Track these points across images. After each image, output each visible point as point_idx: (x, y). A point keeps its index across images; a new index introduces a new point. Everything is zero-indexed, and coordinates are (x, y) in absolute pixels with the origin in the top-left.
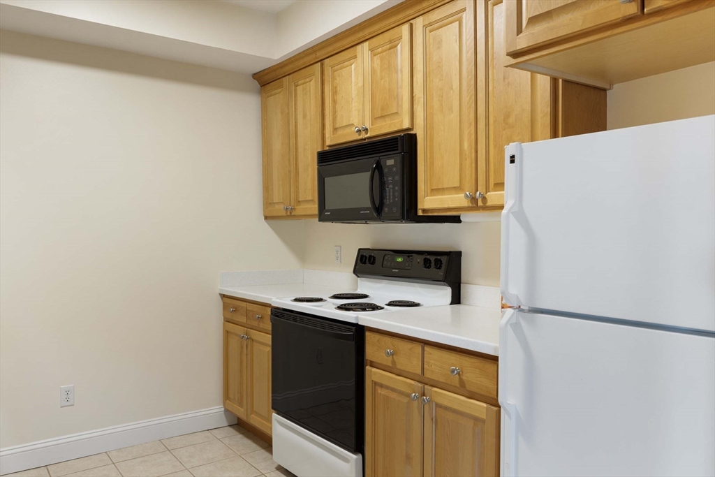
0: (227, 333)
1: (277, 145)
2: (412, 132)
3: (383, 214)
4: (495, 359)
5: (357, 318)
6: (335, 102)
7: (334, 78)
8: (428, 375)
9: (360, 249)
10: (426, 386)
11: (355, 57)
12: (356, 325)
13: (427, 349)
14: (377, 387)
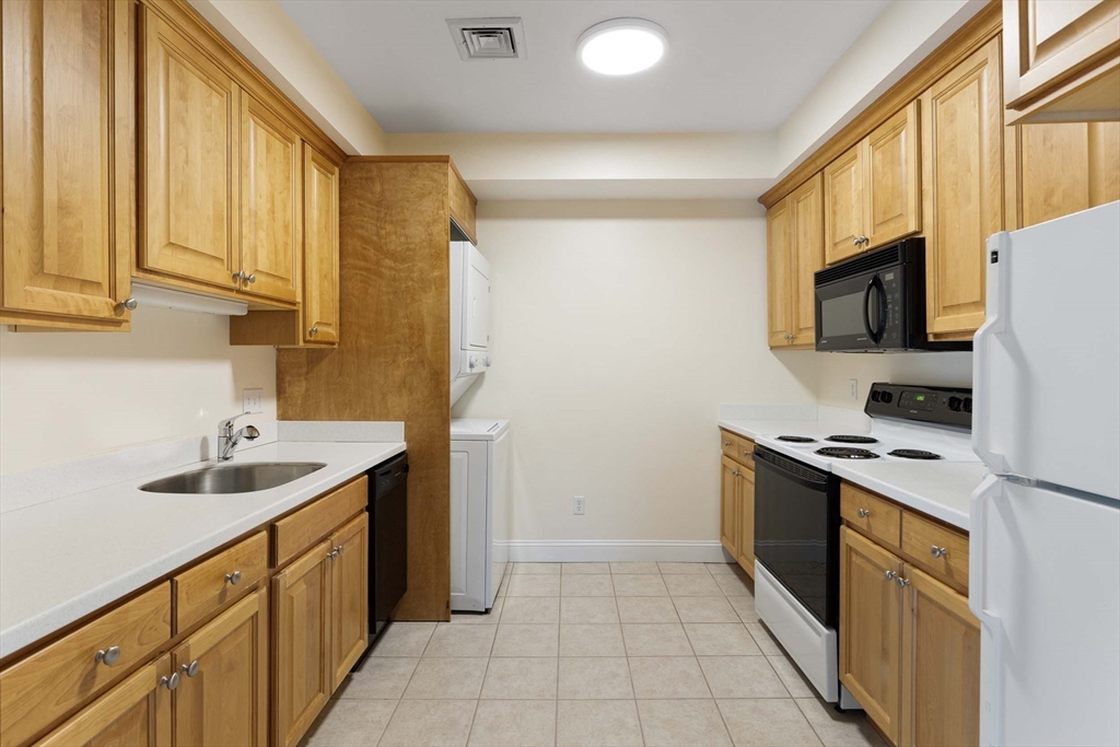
0: (724, 467)
1: (780, 270)
2: (921, 236)
3: (882, 341)
4: (965, 534)
5: (830, 465)
6: (834, 213)
7: (833, 187)
8: (907, 550)
9: (874, 384)
10: (906, 565)
11: (855, 157)
12: (830, 474)
13: (906, 515)
14: (853, 554)
